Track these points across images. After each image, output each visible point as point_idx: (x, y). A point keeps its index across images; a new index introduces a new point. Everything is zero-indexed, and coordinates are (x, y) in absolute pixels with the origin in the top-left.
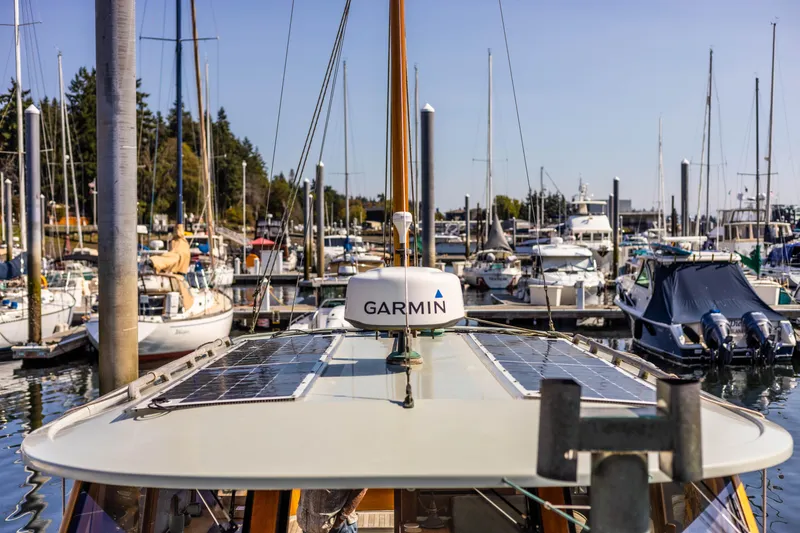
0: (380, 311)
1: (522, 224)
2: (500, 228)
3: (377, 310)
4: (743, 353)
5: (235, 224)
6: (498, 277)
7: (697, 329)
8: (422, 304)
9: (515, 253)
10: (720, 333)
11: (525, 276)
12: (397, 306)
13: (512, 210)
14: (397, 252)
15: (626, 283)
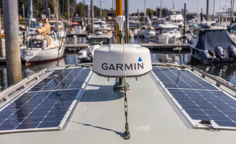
0: (110, 68)
1: (154, 17)
2: (148, 19)
3: (108, 68)
4: (227, 59)
5: (66, 18)
6: (148, 34)
7: (213, 52)
8: (131, 65)
9: (153, 26)
10: (220, 53)
11: (157, 34)
12: (119, 66)
13: (151, 13)
14: (118, 35)
15: (189, 36)
